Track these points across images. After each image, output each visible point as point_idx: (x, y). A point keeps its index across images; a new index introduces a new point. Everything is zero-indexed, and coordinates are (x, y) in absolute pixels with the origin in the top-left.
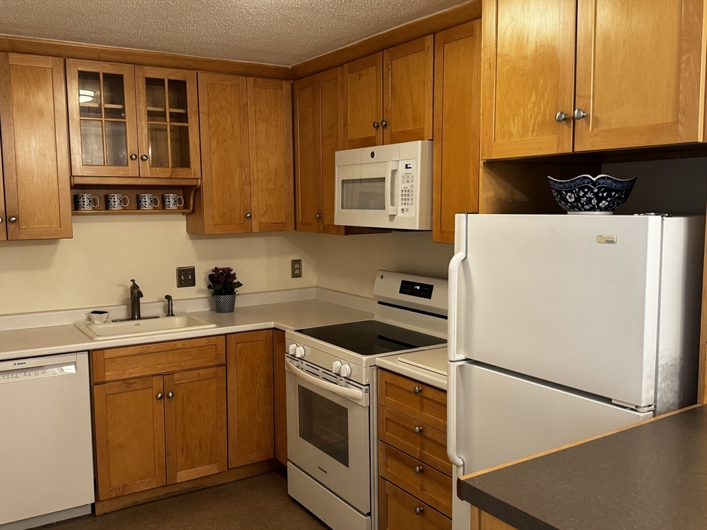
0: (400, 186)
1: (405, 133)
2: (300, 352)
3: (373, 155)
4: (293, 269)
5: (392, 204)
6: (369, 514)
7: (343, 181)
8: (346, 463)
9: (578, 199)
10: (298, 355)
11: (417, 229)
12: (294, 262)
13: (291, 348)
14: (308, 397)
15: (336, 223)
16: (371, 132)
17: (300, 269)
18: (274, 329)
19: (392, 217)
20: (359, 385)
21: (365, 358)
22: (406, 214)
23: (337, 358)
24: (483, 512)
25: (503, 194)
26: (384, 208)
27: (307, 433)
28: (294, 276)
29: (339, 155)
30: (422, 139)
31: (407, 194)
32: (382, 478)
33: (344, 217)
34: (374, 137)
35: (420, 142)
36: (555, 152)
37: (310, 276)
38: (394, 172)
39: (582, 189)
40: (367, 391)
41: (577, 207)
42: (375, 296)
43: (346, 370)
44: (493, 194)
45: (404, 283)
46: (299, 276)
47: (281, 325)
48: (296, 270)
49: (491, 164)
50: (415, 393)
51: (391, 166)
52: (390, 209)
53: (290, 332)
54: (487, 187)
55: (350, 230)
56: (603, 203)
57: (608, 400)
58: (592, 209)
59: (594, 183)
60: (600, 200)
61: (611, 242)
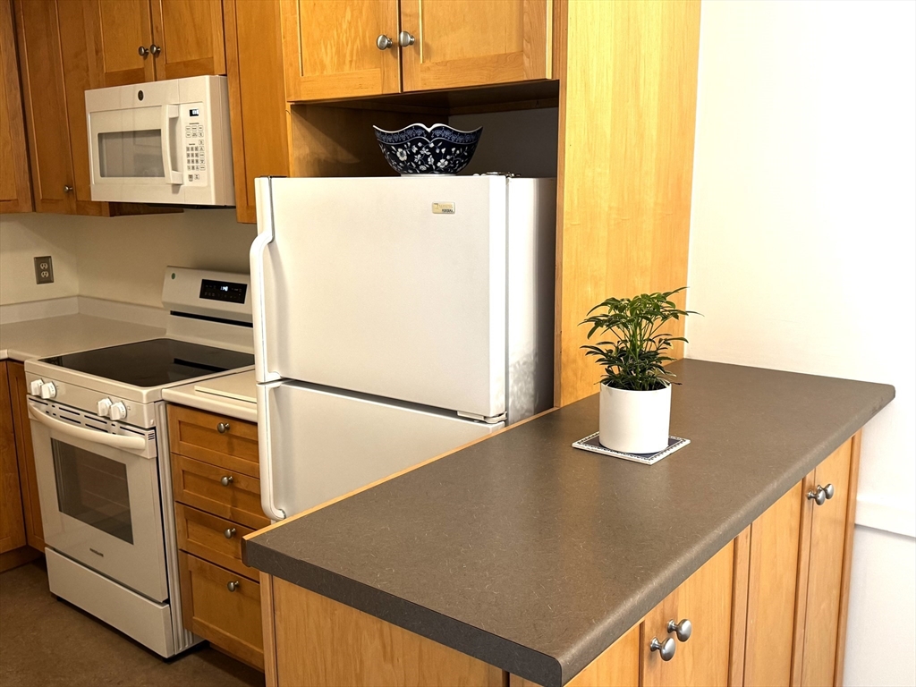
0: (184, 142)
1: (186, 64)
2: (48, 391)
3: (141, 96)
4: (39, 271)
5: (175, 168)
6: (167, 602)
7: (101, 136)
8: (130, 540)
9: (411, 157)
10: (46, 395)
11: (213, 203)
12: (39, 260)
13: (34, 386)
14: (69, 456)
15: (93, 200)
16: (138, 63)
17: (50, 270)
18: (8, 360)
19: (176, 187)
20: (139, 429)
21: (145, 391)
22: (195, 183)
23: (104, 395)
24: (276, 578)
25: (323, 152)
26: (162, 175)
27: (71, 504)
28: (41, 281)
29: (94, 98)
30: (211, 73)
31: (195, 152)
32: (182, 552)
33: (105, 189)
34: (142, 70)
35: (207, 77)
36: (380, 93)
37: (66, 280)
38: (174, 121)
39: (414, 142)
40: (154, 437)
41: (410, 168)
42: (164, 303)
43: (118, 411)
44: (307, 151)
45: (205, 282)
46: (49, 280)
47: (17, 354)
48: (44, 270)
49: (301, 108)
50: (221, 432)
51: (168, 113)
52: (171, 176)
53: (32, 362)
54: (297, 140)
55: (117, 209)
56: (442, 163)
57: (453, 413)
58: (430, 171)
59: (429, 135)
60: (437, 158)
61: (449, 211)
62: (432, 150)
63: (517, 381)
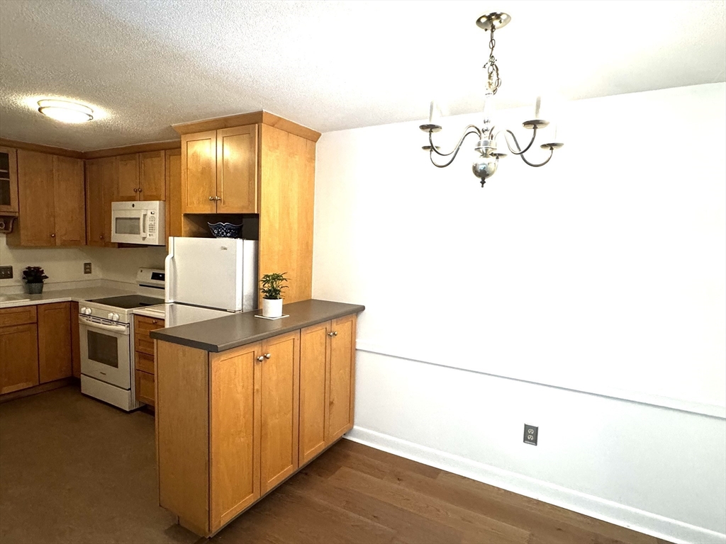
0: (148, 223)
1: (151, 196)
2: (88, 311)
3: (133, 206)
4: (85, 269)
5: (144, 232)
6: (130, 389)
7: (117, 219)
8: (116, 366)
9: (218, 232)
10: (87, 313)
11: (157, 244)
12: (86, 264)
13: (83, 310)
14: (94, 337)
15: (112, 241)
16: (133, 194)
17: (90, 269)
18: (72, 301)
19: (144, 238)
20: (123, 324)
21: (126, 310)
22: (151, 237)
23: (110, 312)
25: (194, 229)
26: (139, 234)
27: (93, 356)
28: (86, 273)
29: (114, 204)
30: (159, 200)
31: (152, 227)
32: (137, 370)
33: (117, 238)
34: (135, 197)
35: (158, 202)
37: (97, 273)
38: (145, 215)
39: (219, 228)
40: (129, 327)
41: (218, 236)
42: (137, 281)
43: (116, 317)
44: (188, 229)
45: (153, 274)
46: (90, 272)
47: (75, 299)
48: (88, 268)
49: (187, 216)
50: (154, 323)
51: (143, 213)
52: (143, 235)
53: (81, 301)
54: (185, 225)
55: (121, 245)
56: (228, 235)
57: (226, 310)
58: (225, 237)
59: (224, 226)
60: (227, 233)
61: (225, 249)
62: (225, 231)
63: (246, 301)
